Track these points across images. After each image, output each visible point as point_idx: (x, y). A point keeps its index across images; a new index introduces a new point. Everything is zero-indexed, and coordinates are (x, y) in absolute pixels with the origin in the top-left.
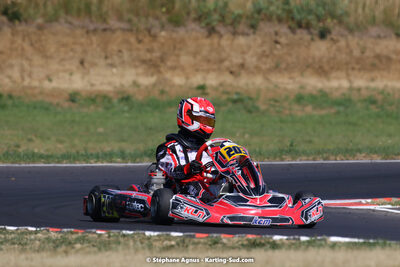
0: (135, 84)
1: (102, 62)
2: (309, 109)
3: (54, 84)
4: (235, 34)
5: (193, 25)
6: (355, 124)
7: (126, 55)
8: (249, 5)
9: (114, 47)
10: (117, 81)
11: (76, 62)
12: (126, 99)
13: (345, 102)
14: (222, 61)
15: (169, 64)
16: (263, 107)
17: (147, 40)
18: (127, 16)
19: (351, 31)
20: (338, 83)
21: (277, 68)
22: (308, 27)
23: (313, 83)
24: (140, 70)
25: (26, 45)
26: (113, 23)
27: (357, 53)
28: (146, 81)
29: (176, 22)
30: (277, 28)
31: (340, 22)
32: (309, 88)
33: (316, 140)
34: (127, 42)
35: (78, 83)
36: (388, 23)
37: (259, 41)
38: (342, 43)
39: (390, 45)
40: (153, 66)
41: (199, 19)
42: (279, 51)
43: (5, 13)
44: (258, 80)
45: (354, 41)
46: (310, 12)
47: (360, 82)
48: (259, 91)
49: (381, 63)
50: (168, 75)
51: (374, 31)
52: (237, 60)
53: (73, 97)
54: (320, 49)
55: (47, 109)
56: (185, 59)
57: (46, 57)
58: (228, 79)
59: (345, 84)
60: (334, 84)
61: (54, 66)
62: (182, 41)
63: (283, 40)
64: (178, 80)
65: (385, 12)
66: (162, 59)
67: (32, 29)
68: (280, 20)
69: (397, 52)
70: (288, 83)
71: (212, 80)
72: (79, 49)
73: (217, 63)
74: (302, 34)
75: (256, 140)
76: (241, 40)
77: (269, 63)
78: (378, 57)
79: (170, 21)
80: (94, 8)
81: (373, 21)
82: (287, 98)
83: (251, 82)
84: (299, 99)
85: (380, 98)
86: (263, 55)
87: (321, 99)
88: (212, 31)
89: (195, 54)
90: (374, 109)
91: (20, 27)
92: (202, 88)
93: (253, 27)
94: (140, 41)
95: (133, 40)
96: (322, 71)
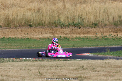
0: (50, 36)
1: (45, 33)
2: (77, 40)
3: (37, 37)
4: (65, 28)
5: (59, 27)
6: (85, 42)
7: (48, 32)
8: (68, 24)
9: (46, 31)
10: (47, 36)
11: (41, 33)
12: (48, 39)
13: (83, 38)
14: (64, 32)
15: (55, 33)
16: (70, 40)
17: (52, 29)
18: (48, 26)
19: (84, 27)
20: (82, 36)
21: (72, 33)
22: (77, 27)
23: (78, 36)
24: (51, 34)
25: (33, 31)
26: (46, 27)
27: (85, 31)
28: (52, 36)
29: (56, 26)
30: (72, 27)
31: (82, 26)
32: (77, 37)
33: (79, 45)
34: (48, 30)
35: (41, 36)
36: (90, 26)
37: (69, 29)
38: (83, 29)
39: (90, 30)
40: (53, 33)
41: (60, 26)
42: (73, 31)
43: (29, 26)
44: (69, 35)
45: (84, 29)
46: (77, 24)
47: (86, 35)
48: (69, 37)
49: (89, 32)
50: (55, 35)
51: (87, 27)
52: (66, 32)
53: (40, 39)
54: (79, 30)
55: (36, 40)
56: (58, 32)
57: (36, 32)
58: (65, 35)
59: (83, 36)
60: (81, 36)
61: (37, 34)
62: (57, 29)
63: (73, 29)
64: (57, 36)
65: (89, 24)
66: (54, 32)
67: (33, 28)
68: (73, 26)
69: (91, 31)
70: (74, 36)
71: (62, 36)
72: (41, 31)
73: (63, 33)
74: (76, 28)
75: (69, 45)
76: (67, 29)
77: (71, 33)
78: (88, 31)
79: (55, 26)
80: (43, 24)
81: (87, 26)
82: (74, 38)
83: (68, 36)
84: (76, 38)
85: (89, 38)
86: (70, 31)
87: (79, 38)
88: (62, 28)
89: (59, 31)
90: (88, 40)
91: (32, 28)
92: (60, 37)
93: (68, 27)
94: (50, 29)
95: (49, 29)
96: (79, 34)
